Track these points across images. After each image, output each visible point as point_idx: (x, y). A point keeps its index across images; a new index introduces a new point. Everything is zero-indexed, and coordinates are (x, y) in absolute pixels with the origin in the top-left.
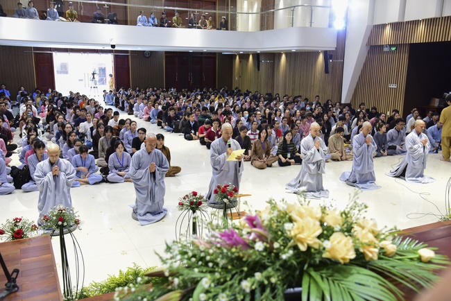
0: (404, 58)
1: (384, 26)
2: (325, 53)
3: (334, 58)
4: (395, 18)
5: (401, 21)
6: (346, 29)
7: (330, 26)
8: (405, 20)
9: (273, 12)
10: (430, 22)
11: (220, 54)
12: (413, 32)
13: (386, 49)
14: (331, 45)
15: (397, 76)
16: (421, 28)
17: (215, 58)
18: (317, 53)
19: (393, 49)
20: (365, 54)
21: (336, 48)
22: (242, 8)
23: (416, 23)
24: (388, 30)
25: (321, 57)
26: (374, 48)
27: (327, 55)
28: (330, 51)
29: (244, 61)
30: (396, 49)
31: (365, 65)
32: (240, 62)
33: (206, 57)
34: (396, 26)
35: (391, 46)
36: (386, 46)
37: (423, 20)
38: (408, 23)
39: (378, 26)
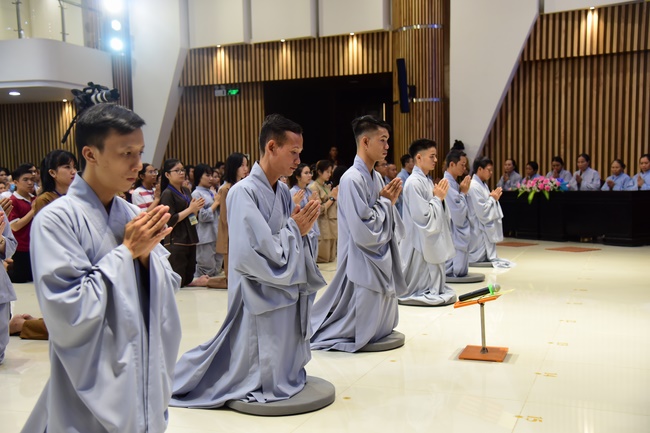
0: (258, 105)
1: (211, 51)
4: (238, 38)
5: (247, 42)
8: (253, 41)
10: (299, 45)
12: (271, 62)
13: (219, 93)
15: (248, 140)
16: (285, 54)
19: (234, 92)
23: (274, 46)
26: (194, 92)
30: (239, 93)
31: (177, 123)
34: (237, 51)
35: (229, 86)
36: (219, 86)
37: (286, 42)
38: (259, 45)
39: (201, 51)
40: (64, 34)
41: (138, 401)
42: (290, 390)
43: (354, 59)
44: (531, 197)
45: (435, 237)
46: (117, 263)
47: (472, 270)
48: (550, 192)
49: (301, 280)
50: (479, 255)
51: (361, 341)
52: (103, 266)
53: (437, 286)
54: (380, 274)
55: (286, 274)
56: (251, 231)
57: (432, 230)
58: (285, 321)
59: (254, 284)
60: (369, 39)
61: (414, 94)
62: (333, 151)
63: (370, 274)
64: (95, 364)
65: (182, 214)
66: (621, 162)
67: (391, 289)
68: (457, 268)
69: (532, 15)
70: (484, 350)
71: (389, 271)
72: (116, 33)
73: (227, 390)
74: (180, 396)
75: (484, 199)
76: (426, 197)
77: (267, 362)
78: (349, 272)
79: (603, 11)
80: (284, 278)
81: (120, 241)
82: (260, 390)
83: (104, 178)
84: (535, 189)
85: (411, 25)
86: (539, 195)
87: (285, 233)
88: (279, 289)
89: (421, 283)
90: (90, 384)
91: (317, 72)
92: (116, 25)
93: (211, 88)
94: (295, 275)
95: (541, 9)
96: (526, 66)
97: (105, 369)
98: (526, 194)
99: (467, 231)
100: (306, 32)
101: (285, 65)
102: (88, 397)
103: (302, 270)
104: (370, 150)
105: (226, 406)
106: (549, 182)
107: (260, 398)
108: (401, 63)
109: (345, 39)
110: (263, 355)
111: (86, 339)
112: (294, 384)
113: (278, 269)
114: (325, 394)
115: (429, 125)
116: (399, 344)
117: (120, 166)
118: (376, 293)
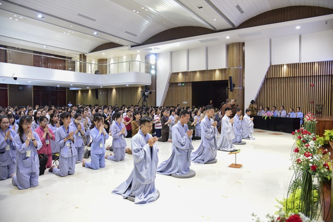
0: (190, 89)
1: (178, 73)
3: (149, 90)
4: (185, 70)
6: (156, 74)
8: (189, 71)
10: (202, 72)
12: (194, 77)
13: (179, 85)
14: (148, 82)
15: (187, 98)
16: (198, 75)
18: (137, 88)
20: (168, 87)
21: (151, 84)
23: (195, 72)
24: (180, 75)
25: (140, 90)
26: (172, 84)
27: (146, 88)
30: (185, 85)
31: (168, 93)
32: (82, 94)
34: (184, 73)
35: (182, 83)
36: (180, 83)
37: (198, 71)
38: (191, 72)
39: (175, 73)
40: (140, 70)
41: (150, 174)
42: (185, 173)
43: (217, 76)
44: (266, 118)
45: (230, 133)
46: (146, 147)
47: (243, 140)
48: (271, 117)
49: (188, 148)
50: (246, 136)
51: (206, 161)
52: (144, 148)
53: (230, 146)
54: (211, 145)
55: (184, 147)
56: (177, 137)
57: (228, 131)
58: (185, 157)
59: (177, 148)
60: (221, 70)
61: (234, 86)
62: (211, 101)
63: (208, 145)
64: (142, 167)
65: (166, 123)
66: (292, 109)
67: (214, 149)
68: (238, 140)
69: (268, 65)
70: (236, 165)
71: (213, 144)
72: (153, 69)
73: (171, 171)
74: (161, 172)
75: (248, 120)
76: (227, 123)
77: (180, 166)
78: (203, 144)
79: (288, 65)
80: (184, 148)
81: (147, 143)
82: (178, 172)
83: (145, 130)
84: (267, 116)
85: (233, 67)
86: (268, 118)
87: (185, 137)
88: (183, 150)
89: (226, 145)
90: (141, 171)
91: (207, 79)
92: (153, 67)
93: (177, 83)
94: (187, 147)
95: (271, 64)
96: (267, 79)
97: (144, 168)
98: (264, 117)
99: (241, 130)
100: (204, 68)
101: (198, 78)
102: (141, 173)
103: (188, 146)
104: (209, 114)
105: (170, 175)
106: (271, 114)
107: (178, 174)
108: (230, 78)
109: (215, 70)
110: (179, 164)
111: (141, 162)
112: (186, 171)
113: (182, 145)
114: (193, 174)
115: (239, 95)
116: (215, 162)
117: (148, 128)
118: (210, 149)
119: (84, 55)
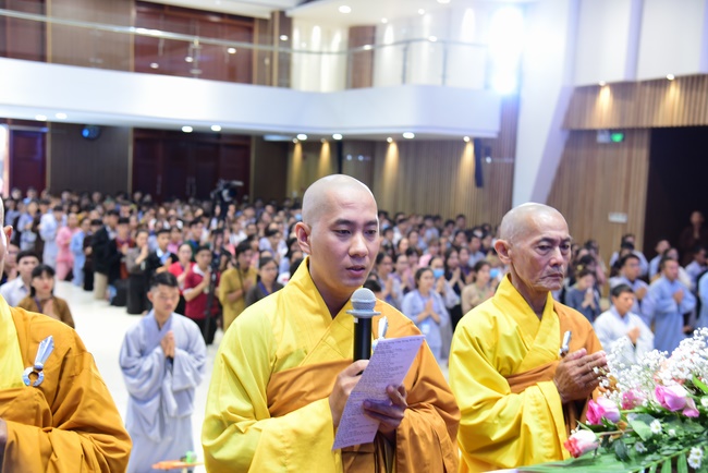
0: (640, 158)
1: (596, 89)
2: (477, 142)
3: (495, 155)
5: (630, 78)
6: (519, 88)
7: (487, 87)
8: (638, 77)
9: (372, 53)
10: (691, 82)
11: (259, 138)
12: (655, 103)
13: (602, 138)
14: (489, 128)
15: (627, 196)
16: (674, 94)
17: (246, 148)
18: (460, 144)
19: (618, 138)
20: (559, 149)
21: (500, 134)
22: (308, 42)
25: (469, 151)
26: (578, 138)
27: (481, 147)
28: (487, 140)
29: (311, 157)
30: (623, 140)
31: (560, 172)
32: (304, 157)
33: (227, 146)
34: (622, 89)
35: (612, 131)
36: (603, 131)
37: (676, 79)
38: (645, 83)
39: (585, 89)
93: (593, 133)
101: (672, 110)
119: (282, 14)
